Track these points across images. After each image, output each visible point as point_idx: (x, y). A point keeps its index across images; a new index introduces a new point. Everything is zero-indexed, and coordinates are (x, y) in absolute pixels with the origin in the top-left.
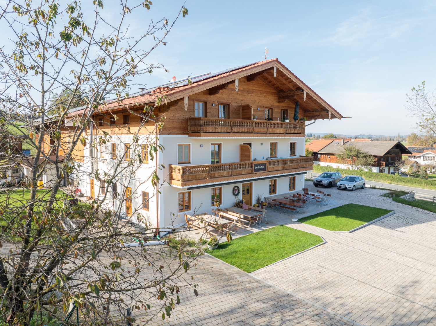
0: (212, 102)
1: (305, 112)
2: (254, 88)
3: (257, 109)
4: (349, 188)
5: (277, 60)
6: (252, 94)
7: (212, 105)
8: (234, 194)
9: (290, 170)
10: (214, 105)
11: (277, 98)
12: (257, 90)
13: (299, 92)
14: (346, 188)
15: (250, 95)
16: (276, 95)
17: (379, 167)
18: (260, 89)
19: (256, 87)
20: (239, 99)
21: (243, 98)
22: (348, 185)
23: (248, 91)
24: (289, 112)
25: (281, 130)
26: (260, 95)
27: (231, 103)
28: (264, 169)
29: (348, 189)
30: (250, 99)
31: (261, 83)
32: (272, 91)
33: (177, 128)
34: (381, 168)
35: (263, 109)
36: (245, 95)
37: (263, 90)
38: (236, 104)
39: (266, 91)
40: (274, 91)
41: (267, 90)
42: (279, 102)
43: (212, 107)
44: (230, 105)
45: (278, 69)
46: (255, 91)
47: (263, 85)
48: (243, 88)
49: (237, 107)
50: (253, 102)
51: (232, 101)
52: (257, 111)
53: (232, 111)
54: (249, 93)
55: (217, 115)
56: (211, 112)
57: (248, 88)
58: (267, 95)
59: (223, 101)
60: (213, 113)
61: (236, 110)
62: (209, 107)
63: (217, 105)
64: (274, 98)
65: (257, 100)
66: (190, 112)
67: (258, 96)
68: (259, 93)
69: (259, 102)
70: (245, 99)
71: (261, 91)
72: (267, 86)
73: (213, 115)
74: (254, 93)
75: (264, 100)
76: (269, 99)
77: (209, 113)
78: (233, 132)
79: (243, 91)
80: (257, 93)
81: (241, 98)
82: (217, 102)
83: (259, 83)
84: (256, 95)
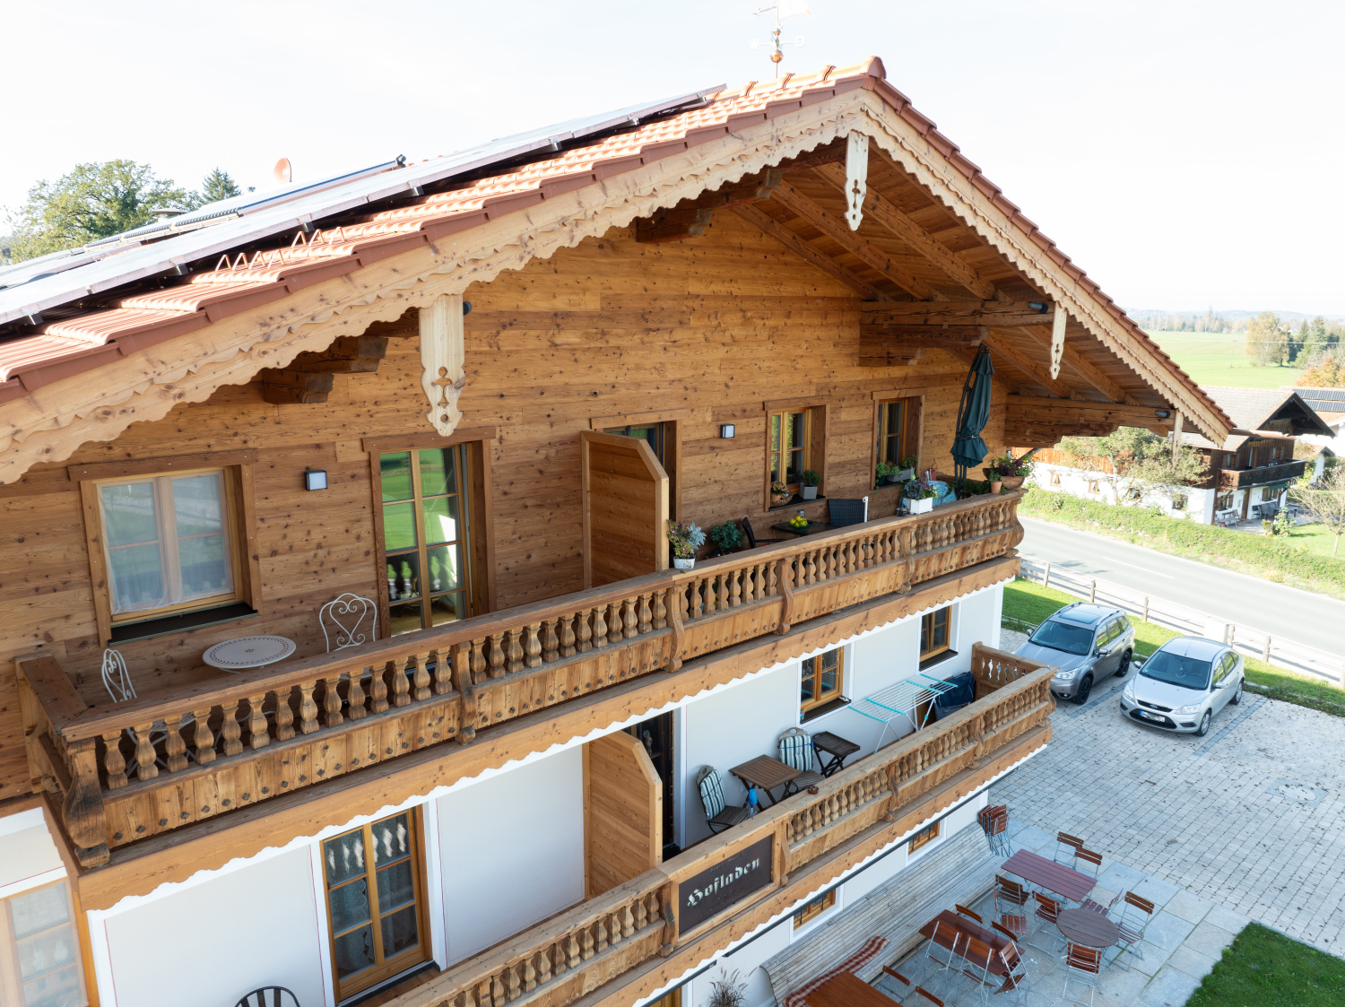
0: (302, 458)
1: (1015, 393)
2: (695, 287)
3: (712, 432)
4: (1184, 725)
5: (876, 80)
6: (680, 335)
7: (305, 485)
10: (317, 481)
11: (855, 334)
12: (715, 296)
13: (1010, 315)
14: (1169, 724)
15: (660, 340)
16: (848, 317)
18: (740, 289)
19: (711, 280)
20: (566, 390)
21: (606, 373)
22: (1181, 711)
23: (643, 316)
24: (923, 411)
26: (738, 332)
27: (490, 430)
28: (759, 880)
30: (659, 369)
31: (749, 241)
32: (820, 292)
34: (1220, 495)
35: (756, 425)
36: (619, 352)
37: (763, 290)
38: (542, 433)
39: (780, 300)
40: (839, 290)
41: (790, 289)
42: (865, 361)
43: (306, 498)
44: (491, 446)
45: (877, 156)
46: (696, 304)
47: (761, 257)
48: (604, 298)
49: (552, 452)
50: (686, 388)
51: (505, 415)
52: (713, 448)
53: (505, 493)
54: (648, 330)
55: (367, 553)
56: (291, 547)
57: (646, 290)
58: (789, 322)
59: (420, 429)
60: (319, 546)
61: (541, 472)
62: (264, 504)
63: (356, 472)
64: (834, 333)
65: (718, 371)
66: (34, 599)
67: (727, 339)
68: (733, 319)
69: (730, 384)
70: (621, 379)
71: (743, 298)
72: (788, 258)
73: (322, 564)
74: (693, 323)
75: (766, 364)
76: (799, 352)
77: (274, 553)
78: (485, 719)
79: (600, 317)
80: (715, 323)
81: (586, 380)
82: (357, 444)
83: (733, 248)
84: (708, 334)
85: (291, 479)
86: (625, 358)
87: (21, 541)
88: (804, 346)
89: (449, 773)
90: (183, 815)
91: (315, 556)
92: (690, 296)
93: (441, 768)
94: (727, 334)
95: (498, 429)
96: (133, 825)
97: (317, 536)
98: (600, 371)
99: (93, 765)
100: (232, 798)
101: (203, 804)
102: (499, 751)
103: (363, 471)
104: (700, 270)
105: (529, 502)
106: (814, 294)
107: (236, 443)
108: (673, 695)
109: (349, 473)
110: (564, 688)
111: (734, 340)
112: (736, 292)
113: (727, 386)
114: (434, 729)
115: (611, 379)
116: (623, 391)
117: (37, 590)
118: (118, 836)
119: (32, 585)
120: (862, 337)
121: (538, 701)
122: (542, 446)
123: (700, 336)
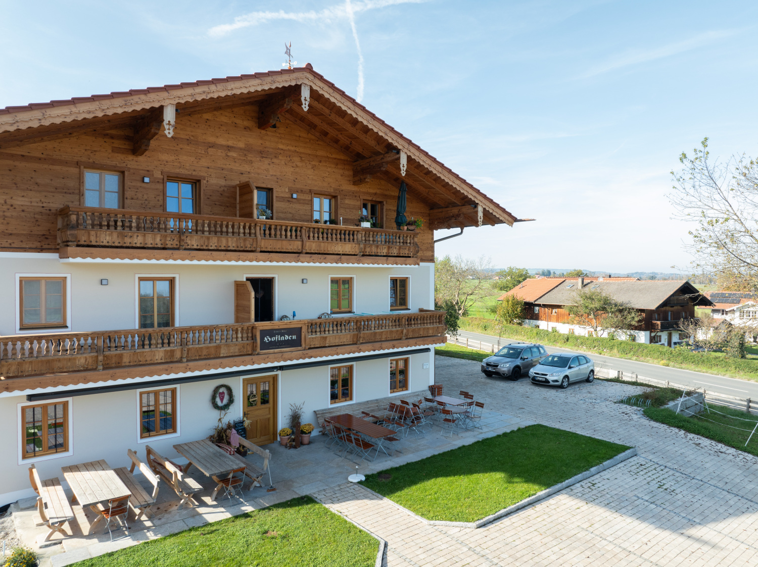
0: (143, 172)
1: (431, 209)
2: (281, 146)
3: (288, 195)
4: (554, 381)
5: (309, 68)
6: (275, 160)
7: (143, 181)
8: (216, 406)
9: (378, 345)
10: (147, 180)
11: (351, 173)
12: (289, 150)
13: (391, 157)
14: (547, 381)
15: (267, 161)
16: (347, 167)
17: (648, 333)
18: (299, 150)
19: (288, 145)
20: (231, 170)
21: (246, 168)
22: (552, 375)
23: (261, 152)
24: (385, 208)
25: (348, 247)
26: (299, 164)
27: (204, 177)
28: (296, 343)
29: (552, 383)
30: (267, 170)
31: (303, 135)
32: (334, 156)
33: (18, 235)
34: (653, 334)
35: (307, 197)
36: (251, 162)
37: (309, 152)
38: (222, 182)
39: (317, 156)
40: (342, 157)
41: (320, 153)
42: (355, 183)
43: (144, 185)
44: (203, 182)
45: (313, 91)
46: (282, 152)
47: (308, 141)
48: (246, 144)
49: (226, 189)
50: (278, 179)
51: (209, 174)
52: (289, 201)
53: (208, 198)
54: (263, 157)
55: (161, 206)
56: (137, 198)
57: (262, 144)
58: (320, 164)
59: (180, 172)
60: (146, 200)
61: (221, 194)
62: (131, 184)
63: (159, 181)
64: (341, 171)
65: (291, 175)
66: (64, 195)
67: (294, 165)
68: (296, 159)
69: (296, 180)
70: (252, 171)
71: (301, 153)
72: (319, 143)
73: (146, 206)
74: (280, 157)
75: (311, 177)
76: (325, 175)
77: (132, 199)
78: (188, 245)
79: (244, 150)
80: (289, 159)
81: (239, 168)
82: (160, 172)
83: (296, 136)
84: (287, 163)
85: (139, 178)
86: (253, 164)
87: (63, 178)
88: (328, 173)
89: (175, 256)
90: (96, 242)
91: (145, 203)
92: (279, 149)
93: (172, 253)
94: (294, 163)
95: (206, 178)
96: (83, 240)
97: (145, 197)
98: (244, 166)
99: (75, 219)
100: (110, 242)
101: (102, 240)
102: (192, 255)
103: (161, 181)
104: (283, 141)
105: (217, 203)
106: (331, 156)
107: (124, 165)
108: (256, 259)
109: (157, 180)
110: (216, 244)
111: (297, 166)
112: (297, 150)
113: (294, 181)
114: (171, 242)
115: (248, 170)
116: (253, 174)
117: (66, 192)
118: (79, 241)
119: (65, 191)
120: (354, 174)
121: (207, 246)
122: (222, 186)
123: (283, 162)
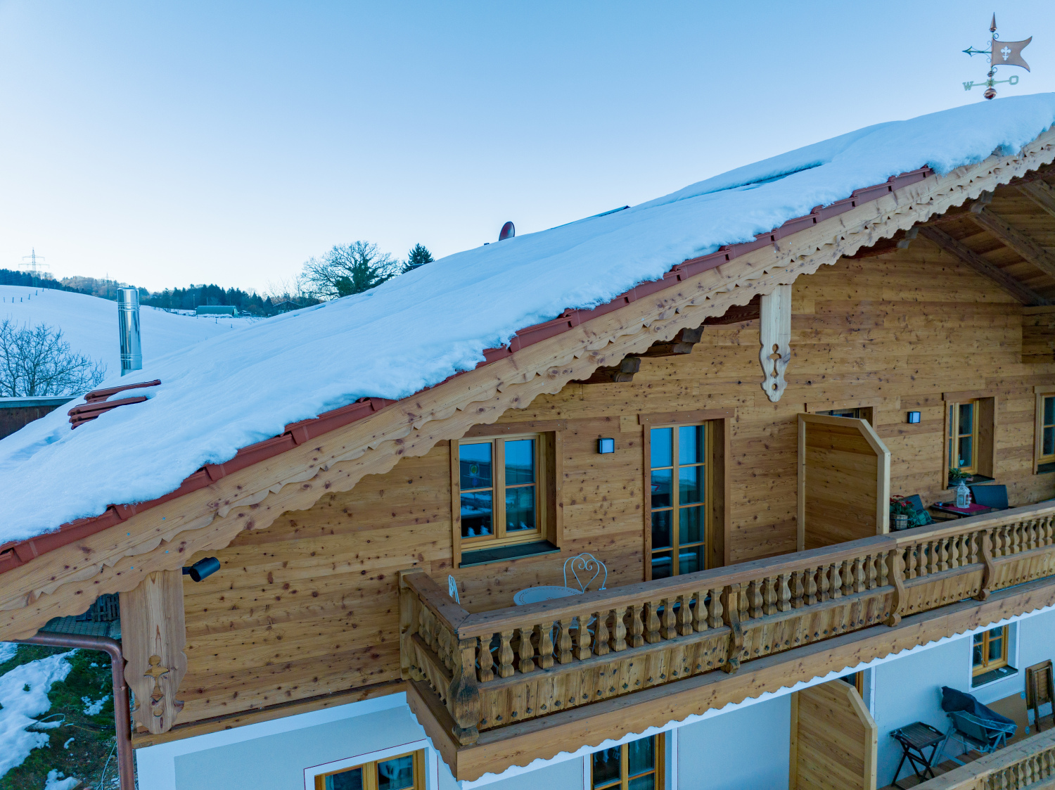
0: (597, 428)
2: (888, 295)
3: (902, 418)
6: (877, 335)
7: (598, 450)
10: (607, 446)
11: (1018, 334)
12: (904, 302)
15: (860, 339)
16: (1015, 320)
18: (923, 296)
19: (901, 288)
21: (818, 366)
23: (848, 319)
26: (921, 333)
27: (731, 411)
30: (859, 364)
31: (930, 256)
32: (989, 298)
35: (938, 413)
37: (941, 297)
38: (768, 415)
39: (955, 305)
40: (1005, 297)
41: (966, 296)
42: (1027, 359)
43: (598, 459)
44: (730, 423)
46: (888, 308)
47: (940, 269)
48: (817, 304)
49: (776, 430)
50: (880, 380)
51: (742, 398)
52: (901, 432)
53: (739, 463)
54: (851, 330)
55: (638, 507)
56: (585, 499)
57: (850, 297)
58: (963, 324)
59: (680, 409)
60: (605, 499)
61: (767, 447)
62: (570, 463)
63: (633, 440)
64: (1000, 333)
65: (905, 365)
67: (913, 338)
68: (918, 321)
69: (916, 376)
70: (829, 371)
71: (925, 304)
72: (961, 270)
73: (605, 514)
74: (886, 324)
75: (945, 360)
76: (972, 350)
77: (573, 503)
78: (746, 653)
79: (815, 319)
80: (903, 325)
81: (803, 371)
82: (635, 418)
83: (917, 262)
84: (898, 334)
85: (588, 444)
86: (833, 353)
88: (976, 345)
89: (720, 699)
91: (601, 506)
92: (884, 302)
93: (714, 692)
94: (913, 334)
95: (736, 410)
96: (494, 714)
97: (603, 491)
98: (813, 363)
102: (758, 683)
103: (638, 440)
104: (891, 280)
105: (757, 472)
106: (983, 300)
107: (552, 415)
108: (894, 647)
109: (628, 441)
111: (919, 340)
112: (920, 298)
113: (913, 378)
114: (708, 658)
115: (822, 371)
116: (832, 381)
117: (417, 520)
118: (483, 721)
119: (414, 516)
120: (1024, 337)
122: (768, 425)
123: (892, 337)
